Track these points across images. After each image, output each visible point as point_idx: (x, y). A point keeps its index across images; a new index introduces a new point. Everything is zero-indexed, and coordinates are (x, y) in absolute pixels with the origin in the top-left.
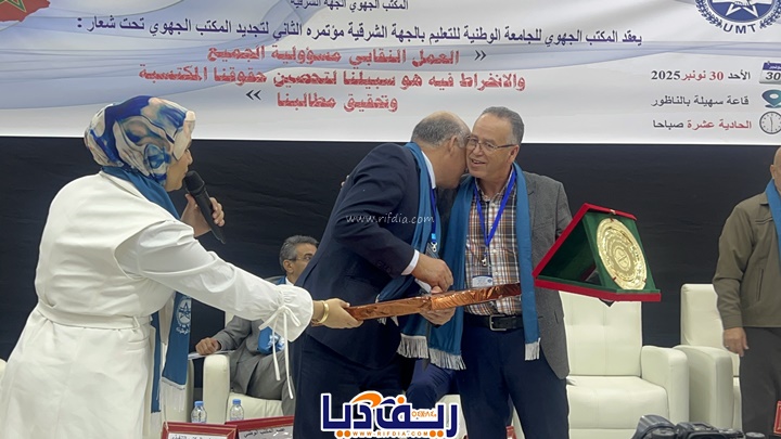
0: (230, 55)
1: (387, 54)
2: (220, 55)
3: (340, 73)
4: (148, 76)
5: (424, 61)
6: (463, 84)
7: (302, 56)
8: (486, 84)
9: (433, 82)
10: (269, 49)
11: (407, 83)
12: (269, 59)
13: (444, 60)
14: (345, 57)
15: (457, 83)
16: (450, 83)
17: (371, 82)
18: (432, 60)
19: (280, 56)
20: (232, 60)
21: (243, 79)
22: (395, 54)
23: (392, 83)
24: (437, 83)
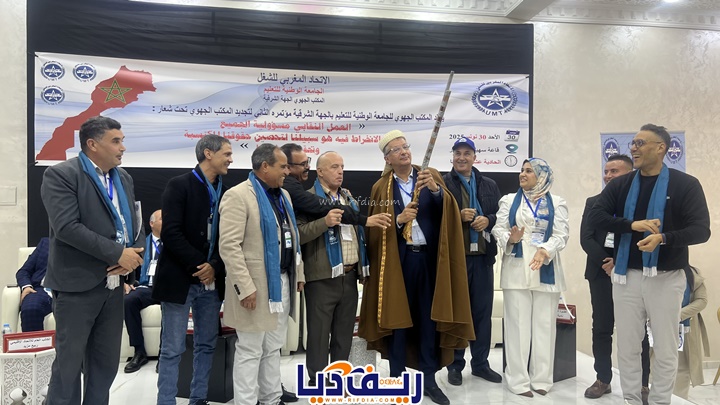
0: (232, 125)
1: (314, 125)
2: (227, 125)
3: (289, 134)
4: (189, 136)
5: (333, 129)
6: (353, 141)
7: (269, 126)
8: (365, 141)
9: (338, 140)
10: (252, 122)
11: (324, 140)
12: (252, 127)
13: (343, 128)
14: (292, 127)
15: (350, 140)
16: (346, 140)
17: (306, 139)
18: (337, 128)
19: (258, 126)
20: (233, 128)
21: (239, 138)
22: (318, 125)
23: (317, 140)
24: (340, 140)
